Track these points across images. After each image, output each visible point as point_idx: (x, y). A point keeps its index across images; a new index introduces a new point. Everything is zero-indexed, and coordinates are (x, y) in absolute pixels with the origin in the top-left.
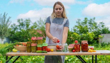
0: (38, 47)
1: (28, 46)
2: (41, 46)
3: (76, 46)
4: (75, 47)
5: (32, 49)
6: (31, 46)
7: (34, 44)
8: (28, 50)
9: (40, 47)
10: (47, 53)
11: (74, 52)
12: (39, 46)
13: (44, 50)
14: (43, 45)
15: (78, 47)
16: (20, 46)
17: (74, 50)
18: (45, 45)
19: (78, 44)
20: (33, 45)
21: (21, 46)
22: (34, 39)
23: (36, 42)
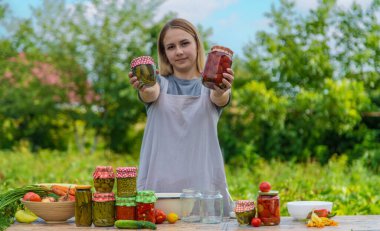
0: (122, 204)
1: (80, 203)
2: (133, 204)
3: (265, 202)
5: (97, 215)
6: (91, 202)
7: (103, 195)
8: (82, 218)
9: (128, 205)
10: (155, 229)
11: (256, 225)
12: (126, 202)
13: (142, 218)
14: (139, 200)
15: (273, 206)
16: (46, 201)
17: (256, 219)
18: (149, 198)
19: (272, 196)
20: (101, 200)
21: (52, 199)
22: (106, 176)
23: (112, 187)
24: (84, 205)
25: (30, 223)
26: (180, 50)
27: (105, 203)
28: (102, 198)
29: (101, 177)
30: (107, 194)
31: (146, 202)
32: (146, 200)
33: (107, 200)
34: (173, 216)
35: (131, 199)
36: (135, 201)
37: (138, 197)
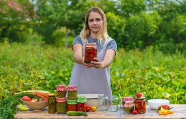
0: (70, 103)
1: (50, 103)
2: (76, 103)
4: (137, 105)
5: (58, 109)
6: (55, 102)
7: (61, 99)
8: (51, 110)
9: (73, 104)
10: (86, 116)
12: (72, 102)
13: (80, 110)
15: (143, 104)
17: (135, 111)
18: (83, 100)
19: (142, 99)
20: (60, 101)
22: (63, 90)
23: (65, 95)
24: (52, 103)
25: (25, 111)
26: (95, 23)
27: (62, 103)
28: (60, 100)
29: (61, 90)
30: (63, 99)
31: (82, 102)
32: (82, 101)
33: (63, 101)
34: (94, 108)
35: (75, 101)
36: (76, 102)
37: (78, 100)
